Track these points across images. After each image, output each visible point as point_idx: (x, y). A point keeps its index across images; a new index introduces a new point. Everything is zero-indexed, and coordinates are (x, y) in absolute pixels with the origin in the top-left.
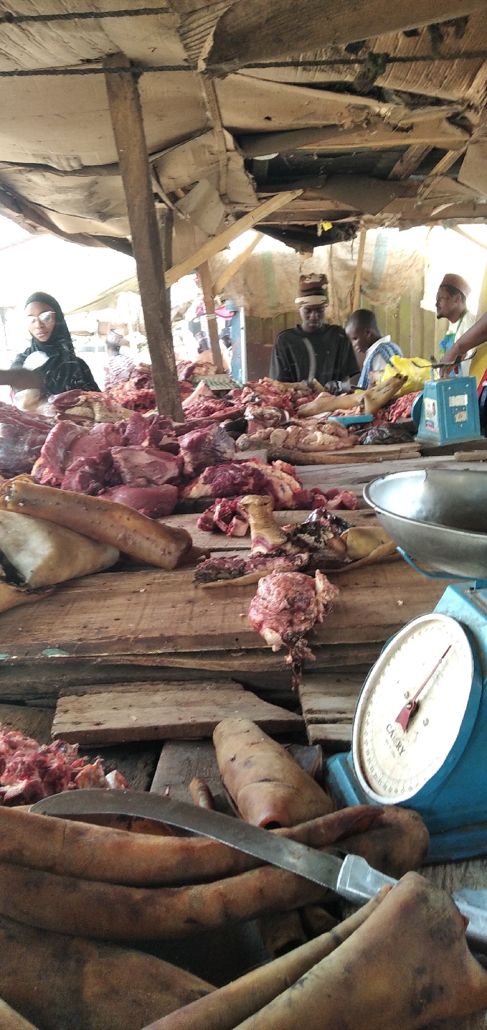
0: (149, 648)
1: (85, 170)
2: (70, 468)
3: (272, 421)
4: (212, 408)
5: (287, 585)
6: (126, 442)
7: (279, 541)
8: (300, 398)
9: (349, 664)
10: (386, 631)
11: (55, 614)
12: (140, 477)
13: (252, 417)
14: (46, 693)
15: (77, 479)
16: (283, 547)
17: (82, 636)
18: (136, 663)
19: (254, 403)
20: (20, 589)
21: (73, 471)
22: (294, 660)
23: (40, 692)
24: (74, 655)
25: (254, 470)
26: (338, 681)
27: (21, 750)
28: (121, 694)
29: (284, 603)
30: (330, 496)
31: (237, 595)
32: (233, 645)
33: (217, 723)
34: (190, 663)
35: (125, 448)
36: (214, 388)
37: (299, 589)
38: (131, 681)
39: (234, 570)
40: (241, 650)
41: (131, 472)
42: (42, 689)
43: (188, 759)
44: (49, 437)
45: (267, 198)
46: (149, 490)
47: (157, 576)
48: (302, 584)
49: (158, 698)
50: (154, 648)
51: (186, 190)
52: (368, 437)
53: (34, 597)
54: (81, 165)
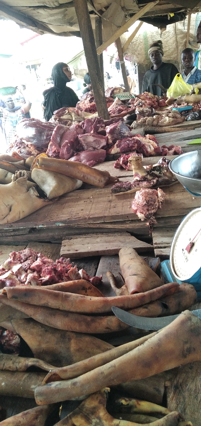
0: (94, 221)
1: (61, 6)
2: (62, 145)
3: (147, 114)
4: (121, 109)
5: (146, 194)
6: (85, 132)
7: (145, 174)
8: (160, 100)
9: (171, 224)
10: (187, 211)
11: (59, 209)
12: (90, 147)
13: (138, 112)
14: (58, 239)
15: (65, 149)
16: (146, 177)
17: (69, 217)
18: (89, 227)
19: (139, 106)
20: (45, 200)
21: (64, 146)
22: (150, 224)
23: (56, 238)
24: (67, 225)
25: (137, 140)
26: (168, 231)
27: (48, 264)
28: (85, 239)
29: (145, 203)
30: (170, 148)
31: (128, 198)
32: (126, 219)
33: (120, 249)
34: (110, 226)
35: (83, 135)
36: (123, 99)
37: (151, 196)
38: (88, 233)
39: (127, 187)
40: (130, 220)
41: (87, 145)
42: (56, 237)
43: (110, 263)
44: (54, 132)
45: (143, 6)
46: (94, 152)
47: (97, 191)
48: (152, 194)
49: (98, 240)
50: (96, 221)
51: (107, 8)
52: (189, 117)
53: (51, 202)
54: (59, 4)
